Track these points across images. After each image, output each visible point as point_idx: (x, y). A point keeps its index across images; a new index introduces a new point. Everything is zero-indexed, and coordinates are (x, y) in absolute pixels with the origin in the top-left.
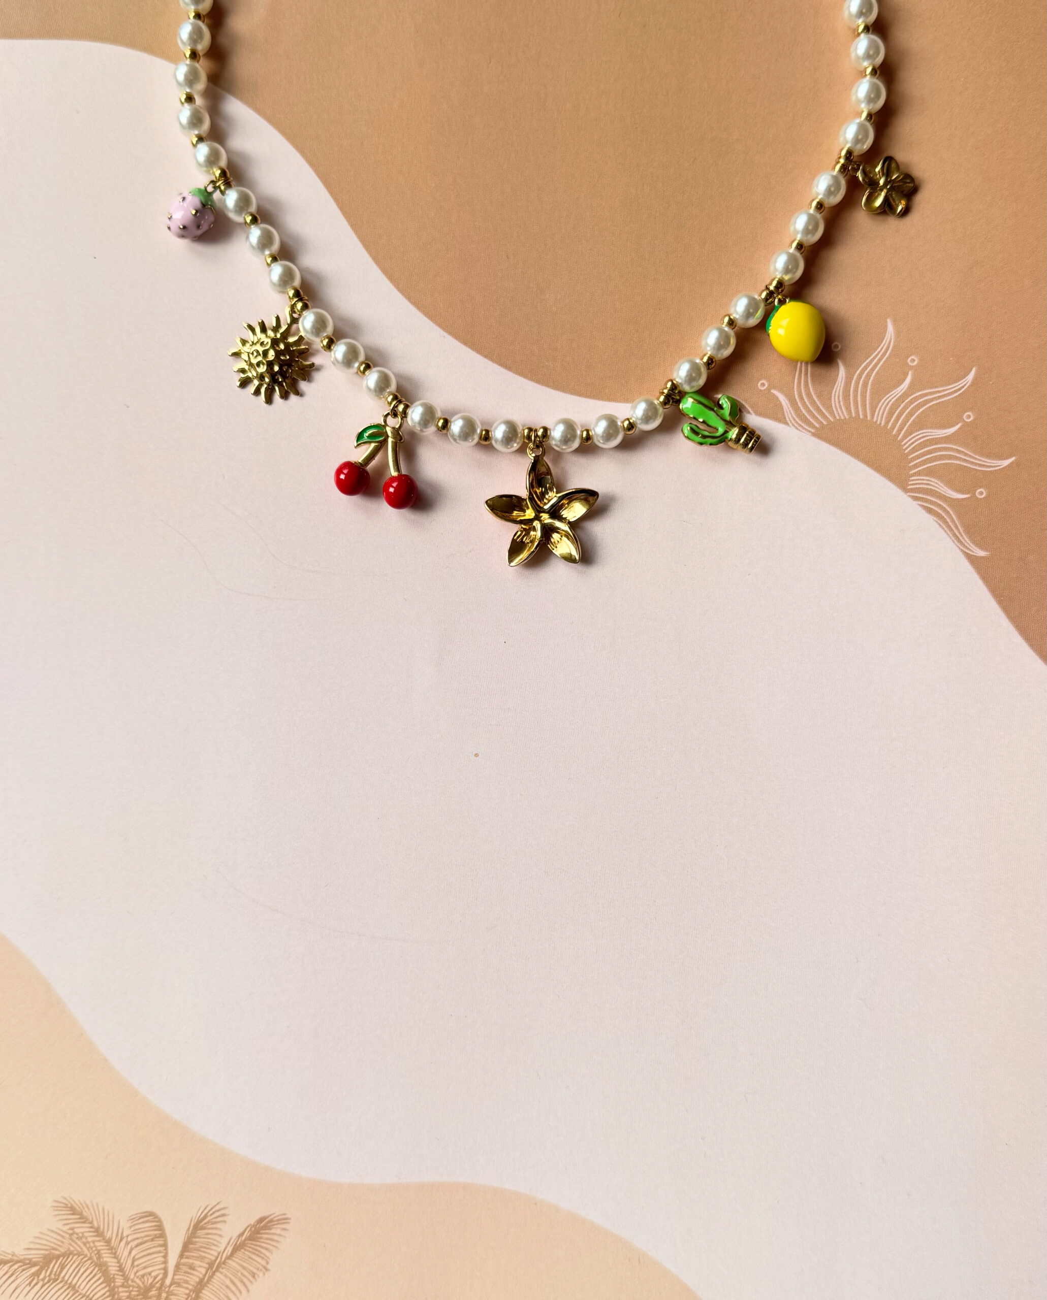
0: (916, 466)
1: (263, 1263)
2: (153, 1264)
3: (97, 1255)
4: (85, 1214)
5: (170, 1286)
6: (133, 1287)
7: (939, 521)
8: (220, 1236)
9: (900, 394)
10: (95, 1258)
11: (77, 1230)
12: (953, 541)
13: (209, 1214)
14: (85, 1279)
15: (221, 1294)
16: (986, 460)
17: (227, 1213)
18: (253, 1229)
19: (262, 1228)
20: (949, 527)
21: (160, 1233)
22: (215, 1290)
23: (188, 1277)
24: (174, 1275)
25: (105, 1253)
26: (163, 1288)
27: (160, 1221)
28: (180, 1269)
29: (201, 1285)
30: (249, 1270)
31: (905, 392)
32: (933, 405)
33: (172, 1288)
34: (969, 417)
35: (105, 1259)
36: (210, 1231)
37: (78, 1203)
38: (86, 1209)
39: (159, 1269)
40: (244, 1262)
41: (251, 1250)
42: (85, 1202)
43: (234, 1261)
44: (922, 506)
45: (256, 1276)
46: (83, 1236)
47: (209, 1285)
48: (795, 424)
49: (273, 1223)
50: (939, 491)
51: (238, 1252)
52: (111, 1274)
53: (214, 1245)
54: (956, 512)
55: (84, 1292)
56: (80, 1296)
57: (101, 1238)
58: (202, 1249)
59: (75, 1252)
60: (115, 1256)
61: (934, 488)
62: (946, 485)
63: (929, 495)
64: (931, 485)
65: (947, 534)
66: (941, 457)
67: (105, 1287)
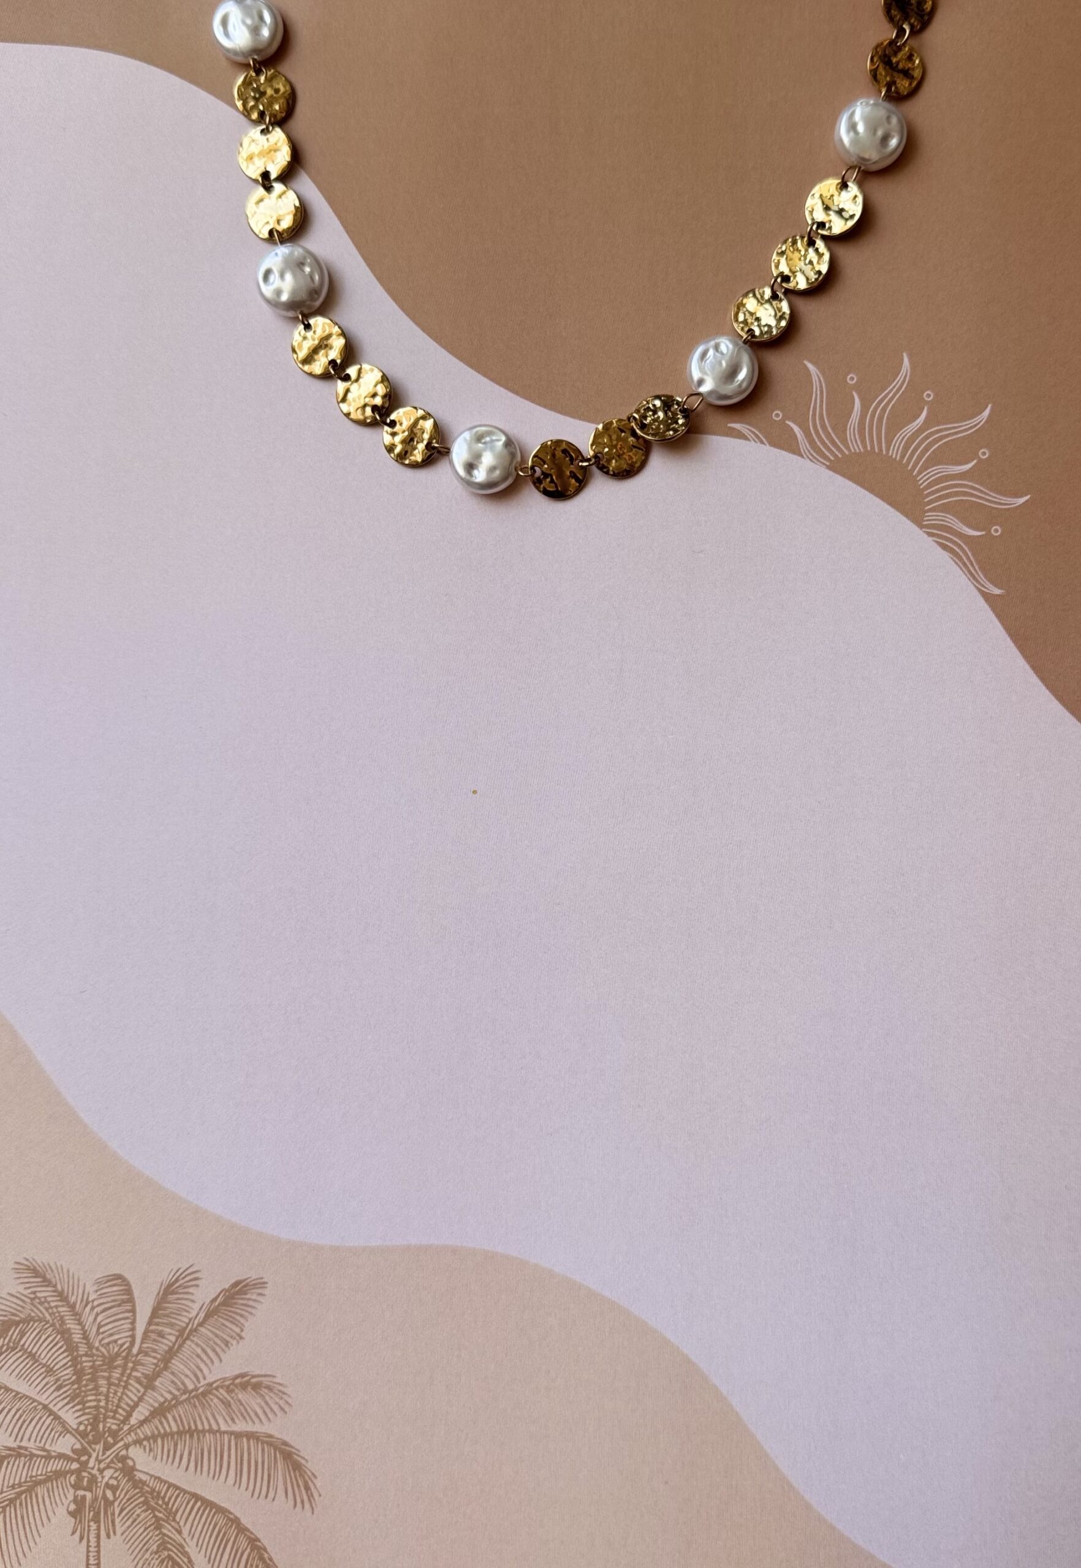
0: (932, 502)
1: (237, 1330)
2: (121, 1331)
3: (60, 1322)
4: (48, 1276)
5: (137, 1355)
6: (98, 1356)
7: (955, 558)
8: (193, 1301)
9: (914, 430)
10: (58, 1325)
11: (39, 1295)
12: (968, 577)
13: (181, 1277)
14: (46, 1348)
15: (191, 1364)
16: (1001, 498)
17: (201, 1277)
18: (227, 1294)
19: (238, 1293)
20: (965, 564)
21: (128, 1298)
22: (185, 1359)
23: (156, 1345)
24: (142, 1343)
25: (69, 1319)
26: (130, 1358)
27: (128, 1284)
28: (148, 1336)
29: (171, 1353)
30: (222, 1337)
31: (920, 427)
32: (949, 440)
33: (139, 1358)
34: (984, 454)
35: (68, 1326)
36: (181, 1296)
37: (41, 1265)
38: (50, 1271)
39: (126, 1337)
40: (217, 1329)
41: (224, 1316)
42: (49, 1264)
43: (205, 1328)
44: (937, 542)
45: (229, 1345)
46: (46, 1301)
47: (178, 1355)
48: (811, 457)
49: (248, 1288)
50: (955, 527)
51: (211, 1318)
52: (75, 1342)
53: (187, 1311)
54: (971, 549)
55: (44, 1361)
56: (40, 1366)
57: (65, 1303)
59: (36, 1318)
60: (80, 1323)
61: (949, 525)
62: (962, 522)
63: (944, 532)
64: (946, 521)
65: (963, 571)
66: (957, 494)
67: (67, 1356)
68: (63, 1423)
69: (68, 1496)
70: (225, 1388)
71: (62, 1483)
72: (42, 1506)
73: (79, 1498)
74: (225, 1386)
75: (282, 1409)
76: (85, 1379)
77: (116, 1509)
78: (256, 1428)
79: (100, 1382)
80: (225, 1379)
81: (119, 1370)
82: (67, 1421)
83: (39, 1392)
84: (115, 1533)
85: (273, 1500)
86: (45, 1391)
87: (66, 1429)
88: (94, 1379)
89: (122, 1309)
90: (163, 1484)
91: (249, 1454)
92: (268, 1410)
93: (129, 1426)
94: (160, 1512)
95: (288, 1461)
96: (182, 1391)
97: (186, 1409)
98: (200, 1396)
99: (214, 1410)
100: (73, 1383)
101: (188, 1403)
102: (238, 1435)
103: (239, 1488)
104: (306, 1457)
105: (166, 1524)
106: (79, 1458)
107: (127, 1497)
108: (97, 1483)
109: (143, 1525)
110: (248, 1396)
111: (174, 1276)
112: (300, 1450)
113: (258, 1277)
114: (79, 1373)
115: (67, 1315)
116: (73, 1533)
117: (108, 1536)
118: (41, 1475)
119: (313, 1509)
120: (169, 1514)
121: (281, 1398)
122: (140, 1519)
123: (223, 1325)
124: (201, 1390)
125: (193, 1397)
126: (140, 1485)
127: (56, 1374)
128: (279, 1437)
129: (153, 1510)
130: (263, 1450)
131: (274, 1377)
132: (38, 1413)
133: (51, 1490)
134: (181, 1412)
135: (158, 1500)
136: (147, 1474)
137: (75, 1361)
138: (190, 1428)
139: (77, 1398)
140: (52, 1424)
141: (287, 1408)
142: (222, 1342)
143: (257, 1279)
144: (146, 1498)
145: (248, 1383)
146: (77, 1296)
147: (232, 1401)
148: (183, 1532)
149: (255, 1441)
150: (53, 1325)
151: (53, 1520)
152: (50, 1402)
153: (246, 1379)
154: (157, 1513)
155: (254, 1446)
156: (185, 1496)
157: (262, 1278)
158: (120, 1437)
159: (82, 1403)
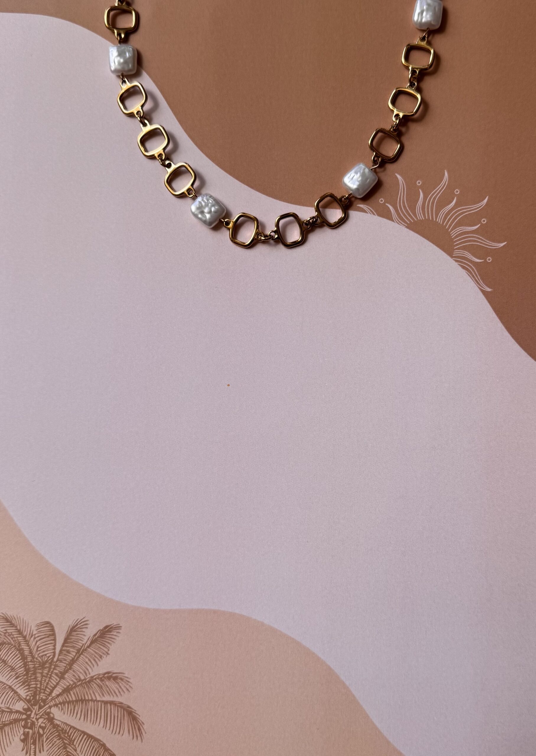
0: (457, 245)
1: (106, 650)
2: (49, 650)
3: (18, 645)
4: (13, 622)
5: (56, 662)
6: (37, 662)
7: (468, 273)
8: (84, 635)
9: (449, 209)
10: (17, 646)
11: (8, 631)
12: (475, 283)
13: (79, 623)
14: (11, 658)
15: (83, 667)
16: (491, 243)
17: (89, 623)
18: (102, 632)
19: (107, 631)
20: (472, 276)
21: (52, 633)
22: (80, 664)
23: (66, 657)
24: (59, 655)
25: (23, 644)
26: (53, 663)
27: (52, 627)
28: (62, 652)
29: (73, 661)
30: (99, 654)
31: (452, 207)
32: (467, 214)
33: (57, 663)
34: (484, 221)
35: (22, 647)
36: (79, 633)
37: (10, 616)
38: (14, 620)
39: (51, 653)
40: (96, 649)
41: (100, 643)
42: (13, 616)
43: (91, 649)
44: (460, 265)
45: (102, 657)
46: (11, 634)
47: (77, 662)
48: (397, 221)
49: (112, 629)
50: (469, 258)
51: (93, 644)
52: (26, 655)
53: (82, 641)
54: (476, 268)
55: (10, 664)
56: (8, 667)
57: (21, 635)
58: (74, 642)
59: (7, 643)
60: (28, 646)
61: (466, 256)
62: (472, 255)
63: (464, 260)
64: (465, 255)
65: (472, 279)
66: (470, 241)
67: (22, 662)
68: (19, 695)
69: (21, 732)
70: (100, 679)
71: (17, 725)
72: (7, 736)
73: (26, 733)
74: (99, 678)
75: (128, 690)
76: (30, 673)
77: (44, 738)
78: (115, 699)
79: (38, 675)
80: (99, 675)
81: (47, 670)
82: (20, 694)
83: (7, 680)
84: (43, 750)
85: (122, 735)
86: (10, 679)
87: (20, 698)
88: (35, 673)
89: (49, 639)
90: (68, 726)
91: (111, 712)
92: (120, 690)
93: (51, 697)
94: (66, 740)
95: (130, 716)
96: (78, 680)
97: (80, 689)
98: (87, 683)
99: (94, 690)
100: (24, 675)
101: (81, 686)
102: (106, 703)
103: (106, 729)
104: (139, 714)
105: (69, 746)
106: (27, 713)
107: (50, 732)
108: (35, 726)
109: (57, 747)
110: (111, 683)
111: (76, 622)
112: (137, 710)
113: (117, 624)
114: (27, 671)
115: (22, 642)
116: (23, 750)
117: (40, 752)
118: (7, 721)
119: (142, 740)
120: (71, 741)
121: (127, 684)
122: (56, 743)
123: (99, 647)
124: (88, 680)
125: (84, 683)
126: (57, 727)
127: (16, 670)
128: (126, 703)
129: (63, 739)
130: (118, 710)
131: (124, 673)
132: (7, 690)
133: (12, 728)
134: (78, 690)
135: (65, 734)
136: (60, 721)
137: (25, 665)
138: (82, 699)
139: (26, 683)
140: (14, 695)
141: (130, 689)
142: (98, 655)
143: (117, 625)
144: (59, 733)
145: (111, 676)
146: (27, 632)
147: (103, 685)
148: (78, 750)
149: (114, 706)
150: (15, 646)
151: (13, 744)
152: (13, 685)
153: (110, 674)
154: (64, 741)
155: (114, 708)
156: (79, 732)
157: (119, 624)
158: (47, 702)
159: (28, 685)
